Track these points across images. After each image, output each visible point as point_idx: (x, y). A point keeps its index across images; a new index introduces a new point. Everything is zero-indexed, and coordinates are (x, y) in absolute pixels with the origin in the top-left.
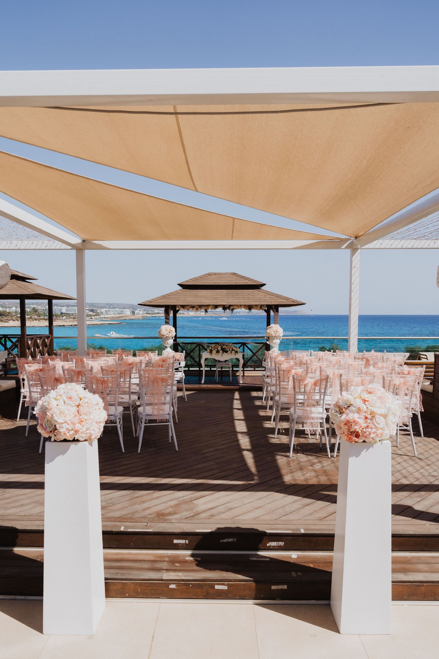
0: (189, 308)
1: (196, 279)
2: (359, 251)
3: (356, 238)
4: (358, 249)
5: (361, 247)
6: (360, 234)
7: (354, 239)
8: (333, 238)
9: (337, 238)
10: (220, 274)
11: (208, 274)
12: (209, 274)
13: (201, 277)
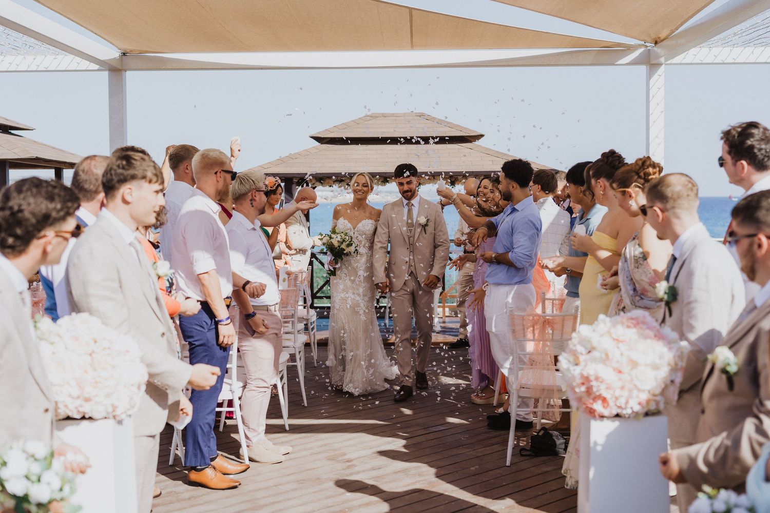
0: (332, 183)
1: (345, 126)
2: (663, 68)
3: (656, 43)
4: (660, 65)
5: (666, 61)
6: (663, 36)
7: (653, 45)
8: (610, 44)
9: (619, 45)
10: (393, 115)
11: (371, 117)
12: (374, 117)
13: (356, 122)
